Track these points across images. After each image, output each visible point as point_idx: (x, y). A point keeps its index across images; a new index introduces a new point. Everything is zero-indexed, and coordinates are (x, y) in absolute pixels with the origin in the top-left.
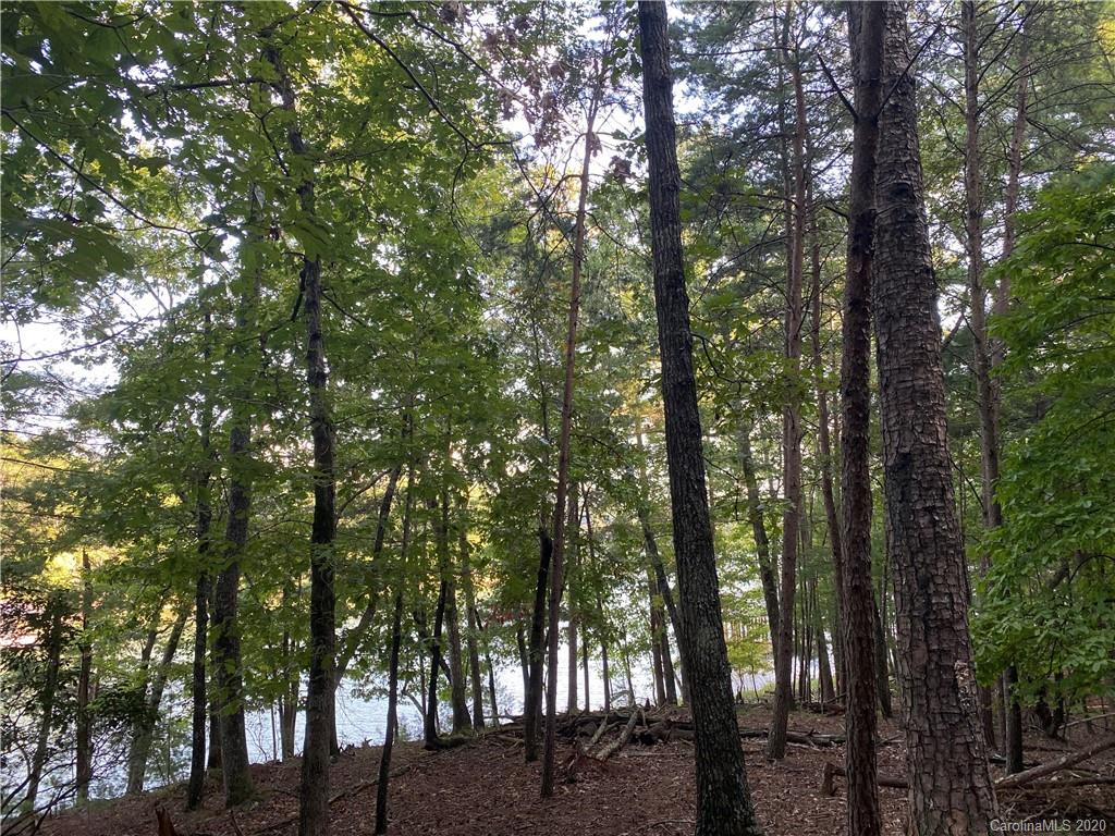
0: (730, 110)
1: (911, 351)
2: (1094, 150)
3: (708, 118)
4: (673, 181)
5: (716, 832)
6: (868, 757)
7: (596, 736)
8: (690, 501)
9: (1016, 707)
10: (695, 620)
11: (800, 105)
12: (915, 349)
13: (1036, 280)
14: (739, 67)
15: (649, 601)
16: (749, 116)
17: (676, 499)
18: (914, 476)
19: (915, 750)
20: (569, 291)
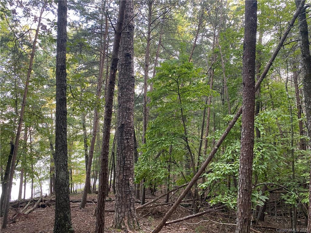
0: (87, 22)
1: (127, 97)
2: (174, 56)
3: (80, 23)
4: (65, 38)
5: (59, 232)
6: (103, 205)
7: (26, 207)
8: (61, 134)
9: (144, 188)
10: (59, 170)
11: (106, 26)
12: (128, 97)
13: (158, 84)
14: (91, 11)
15: (50, 164)
16: (92, 26)
17: (57, 133)
18: (124, 130)
19: (117, 202)
20: (29, 65)
